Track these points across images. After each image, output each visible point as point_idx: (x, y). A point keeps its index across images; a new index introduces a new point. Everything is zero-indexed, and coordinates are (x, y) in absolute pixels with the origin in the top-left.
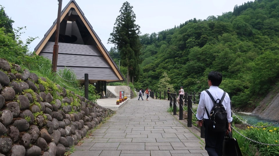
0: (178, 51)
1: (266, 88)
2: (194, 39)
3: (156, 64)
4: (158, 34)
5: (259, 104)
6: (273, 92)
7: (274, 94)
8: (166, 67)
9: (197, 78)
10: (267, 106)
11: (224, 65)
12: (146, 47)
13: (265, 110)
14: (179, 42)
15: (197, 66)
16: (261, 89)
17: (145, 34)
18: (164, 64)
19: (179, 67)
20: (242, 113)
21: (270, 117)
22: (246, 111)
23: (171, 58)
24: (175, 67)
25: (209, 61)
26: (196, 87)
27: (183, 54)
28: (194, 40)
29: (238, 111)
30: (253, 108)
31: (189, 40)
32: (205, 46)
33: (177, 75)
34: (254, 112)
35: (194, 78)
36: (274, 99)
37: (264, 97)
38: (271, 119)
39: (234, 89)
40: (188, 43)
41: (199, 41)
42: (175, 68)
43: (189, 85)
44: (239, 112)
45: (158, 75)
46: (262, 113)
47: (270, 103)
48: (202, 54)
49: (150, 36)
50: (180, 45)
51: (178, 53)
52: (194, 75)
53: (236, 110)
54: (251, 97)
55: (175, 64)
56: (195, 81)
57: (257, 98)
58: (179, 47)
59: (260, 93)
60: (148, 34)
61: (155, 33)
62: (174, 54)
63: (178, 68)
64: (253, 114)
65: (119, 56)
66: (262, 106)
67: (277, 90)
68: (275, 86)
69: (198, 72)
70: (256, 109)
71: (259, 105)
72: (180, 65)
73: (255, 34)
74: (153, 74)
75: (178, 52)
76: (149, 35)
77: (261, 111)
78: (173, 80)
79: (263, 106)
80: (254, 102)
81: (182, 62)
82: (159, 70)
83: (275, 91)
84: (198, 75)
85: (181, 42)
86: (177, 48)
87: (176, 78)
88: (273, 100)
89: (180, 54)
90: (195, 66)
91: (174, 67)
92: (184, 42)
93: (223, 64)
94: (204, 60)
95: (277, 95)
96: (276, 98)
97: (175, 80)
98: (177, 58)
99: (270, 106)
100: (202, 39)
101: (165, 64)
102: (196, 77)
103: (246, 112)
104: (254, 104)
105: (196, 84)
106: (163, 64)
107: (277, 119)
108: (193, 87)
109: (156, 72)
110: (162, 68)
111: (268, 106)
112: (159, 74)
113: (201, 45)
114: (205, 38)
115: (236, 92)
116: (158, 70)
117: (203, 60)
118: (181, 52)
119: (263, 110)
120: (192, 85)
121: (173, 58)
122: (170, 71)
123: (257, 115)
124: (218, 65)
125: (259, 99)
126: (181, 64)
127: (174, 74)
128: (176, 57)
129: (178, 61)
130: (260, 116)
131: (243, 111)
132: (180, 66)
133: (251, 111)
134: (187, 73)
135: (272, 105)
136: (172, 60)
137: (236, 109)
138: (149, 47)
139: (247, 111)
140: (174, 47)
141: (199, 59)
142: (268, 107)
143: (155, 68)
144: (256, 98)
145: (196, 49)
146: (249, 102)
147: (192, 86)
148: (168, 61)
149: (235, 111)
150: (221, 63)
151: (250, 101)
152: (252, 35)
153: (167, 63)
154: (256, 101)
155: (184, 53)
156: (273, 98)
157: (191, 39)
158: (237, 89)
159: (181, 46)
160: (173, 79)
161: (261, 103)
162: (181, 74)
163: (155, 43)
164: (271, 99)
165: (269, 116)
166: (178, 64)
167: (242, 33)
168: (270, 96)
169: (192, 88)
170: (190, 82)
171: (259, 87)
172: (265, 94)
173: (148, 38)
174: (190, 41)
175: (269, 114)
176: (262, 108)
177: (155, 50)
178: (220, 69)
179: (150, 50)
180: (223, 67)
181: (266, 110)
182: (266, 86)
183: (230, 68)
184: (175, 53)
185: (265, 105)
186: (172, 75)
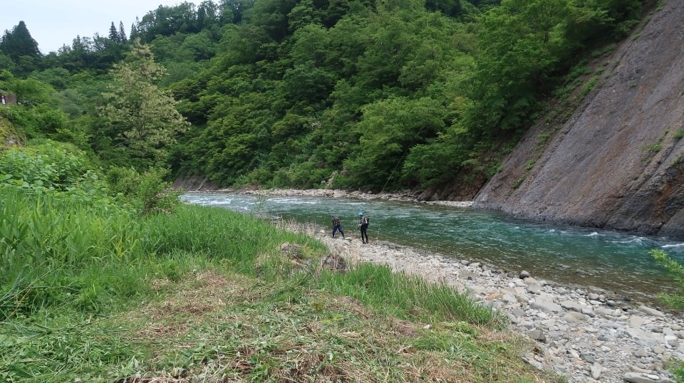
0: (267, 41)
1: (524, 108)
2: (310, 6)
3: (200, 81)
4: (219, 4)
5: (499, 169)
6: (547, 121)
7: (549, 128)
8: (228, 88)
9: (313, 114)
10: (530, 169)
11: (387, 68)
12: (185, 38)
13: (524, 184)
14: (268, 14)
15: (313, 77)
16: (505, 113)
17: (183, 4)
18: (224, 80)
19: (266, 86)
20: (442, 203)
21: (549, 208)
22: (455, 196)
23: (245, 62)
24: (255, 86)
25: (349, 63)
26: (308, 139)
27: (279, 50)
28: (311, 9)
29: (428, 199)
30: (477, 183)
31: (295, 10)
32: (339, 24)
33: (259, 108)
34: (483, 196)
35: (304, 113)
36: (553, 144)
37: (517, 143)
38: (557, 217)
39: (416, 130)
40: (293, 19)
41: (325, 13)
42: (255, 89)
43: (287, 135)
44: (431, 203)
45: (205, 112)
46: (511, 199)
47: (540, 161)
48: (329, 46)
49: (197, 10)
50: (271, 23)
51: (266, 48)
52: (304, 104)
53: (420, 196)
54: (471, 148)
55: (256, 77)
56: (307, 122)
57: (493, 148)
58: (269, 31)
59: (504, 126)
60: (190, 4)
61: (211, 4)
62: (255, 50)
63: (264, 90)
64: (481, 205)
65: (100, 62)
66: (510, 174)
67: (561, 112)
68: (553, 100)
69: (318, 95)
70: (488, 187)
71: (500, 172)
72: (269, 81)
73: (466, 13)
74: (189, 107)
75: (265, 45)
76: (194, 6)
77: (506, 191)
78: (245, 124)
79: (515, 173)
80: (482, 161)
81: (275, 73)
82: (208, 97)
83: (555, 117)
84: (317, 105)
85: (274, 14)
86: (263, 32)
87: (253, 118)
88: (550, 148)
89: (272, 51)
90: (307, 78)
91: (251, 87)
92: (282, 16)
93: (385, 65)
94: (336, 64)
95: (562, 130)
96: (562, 139)
97: (251, 123)
98: (263, 62)
99: (539, 169)
100: (332, 8)
101: (227, 78)
102: (309, 111)
103: (452, 200)
104: (481, 168)
105: (308, 131)
106: (221, 80)
107: (581, 213)
108: (300, 142)
109: (200, 103)
110: (218, 90)
111: (533, 170)
112: (208, 108)
113: (329, 23)
114: (341, 6)
115: (421, 138)
116: (205, 98)
117: (333, 61)
118: (273, 44)
119: (515, 188)
120: (298, 133)
121: (251, 63)
122: (240, 96)
123: (494, 206)
124: (370, 69)
125: (496, 150)
126: (273, 78)
127: (248, 105)
128: (260, 59)
129: (264, 70)
130: (507, 208)
131: (445, 198)
132: (269, 84)
133: (470, 196)
134: (287, 101)
135: (548, 165)
136: (248, 67)
137: (420, 193)
138: (191, 38)
139: (457, 196)
140: (254, 29)
141: (320, 60)
142: (535, 176)
143: (196, 93)
144: (489, 148)
145: (314, 28)
146: (464, 163)
147: (297, 138)
148: (238, 72)
149: (419, 200)
150: (380, 62)
151: (469, 158)
152: (460, 15)
153: (232, 75)
154: (487, 159)
155: (283, 47)
156: (547, 140)
157: (303, 7)
158: (425, 129)
159: (273, 27)
160: (245, 120)
161: (505, 165)
162: (268, 106)
163: (210, 28)
164: (539, 144)
165: (542, 205)
166: (263, 78)
167: (437, 4)
168: (537, 135)
169: (296, 142)
170: (293, 124)
171: (503, 106)
172: (520, 131)
173: (190, 14)
174: (300, 12)
175: (545, 198)
176: (511, 181)
177: (210, 49)
178: (377, 79)
179: (196, 49)
180: (385, 75)
181: (529, 183)
182: (523, 102)
183: (404, 74)
184: (256, 47)
185: (521, 167)
186: (244, 107)
